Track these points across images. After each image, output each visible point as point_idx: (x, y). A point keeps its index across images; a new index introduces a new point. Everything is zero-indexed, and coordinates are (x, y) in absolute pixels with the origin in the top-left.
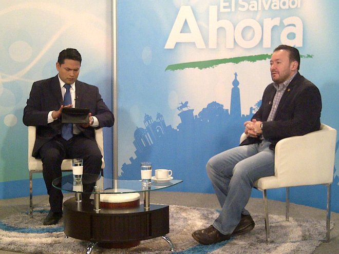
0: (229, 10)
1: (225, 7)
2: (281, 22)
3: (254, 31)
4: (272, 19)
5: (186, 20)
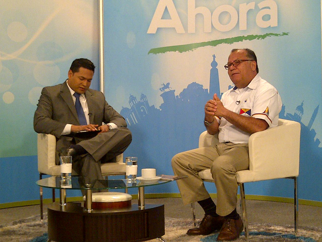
2: (256, 6)
3: (230, 16)
4: (247, 4)
5: (166, 7)
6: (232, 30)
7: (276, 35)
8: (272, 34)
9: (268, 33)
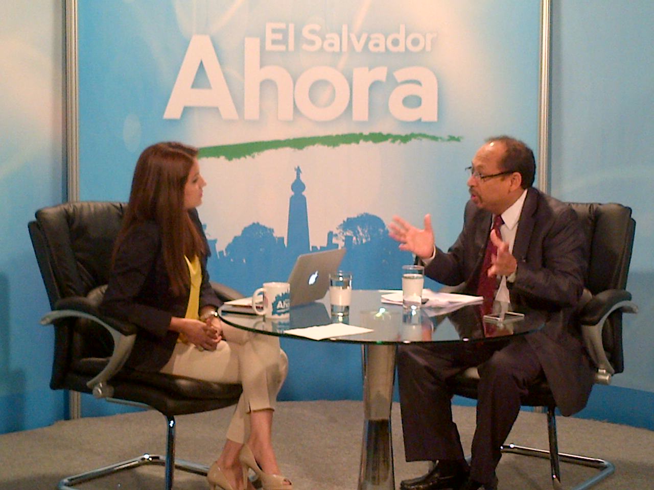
2: (390, 76)
5: (201, 63)
6: (338, 119)
7: (434, 138)
8: (425, 136)
9: (416, 132)
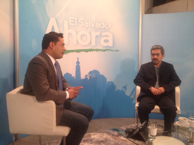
0: (74, 24)
1: (72, 23)
2: (101, 34)
3: (87, 37)
4: (96, 32)
5: (53, 26)
9: (107, 49)
